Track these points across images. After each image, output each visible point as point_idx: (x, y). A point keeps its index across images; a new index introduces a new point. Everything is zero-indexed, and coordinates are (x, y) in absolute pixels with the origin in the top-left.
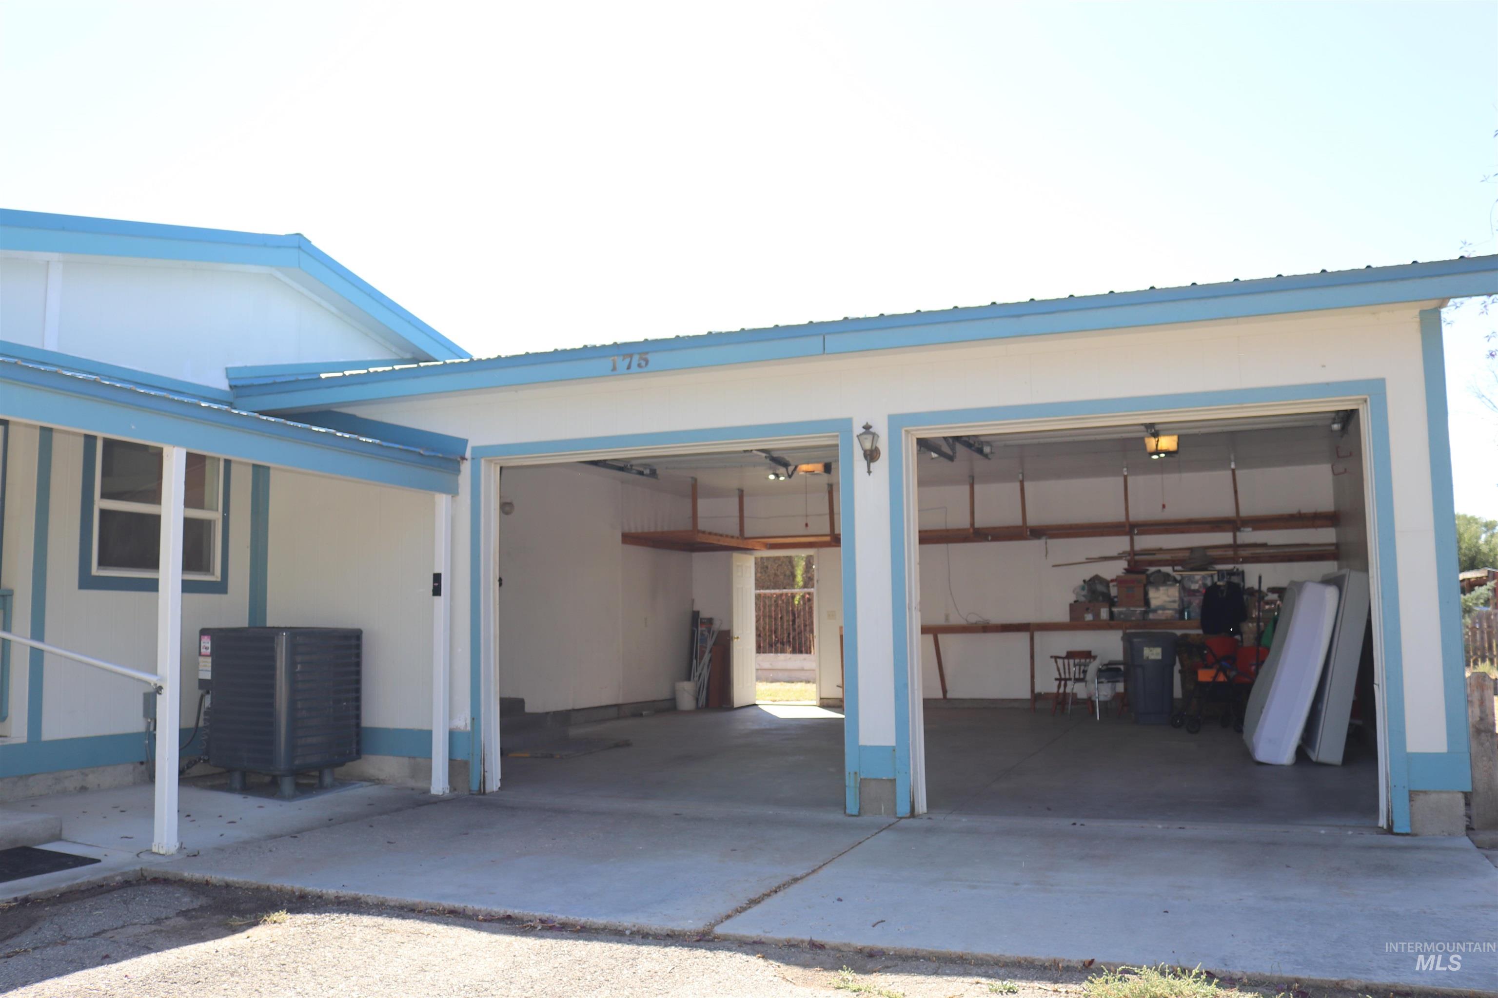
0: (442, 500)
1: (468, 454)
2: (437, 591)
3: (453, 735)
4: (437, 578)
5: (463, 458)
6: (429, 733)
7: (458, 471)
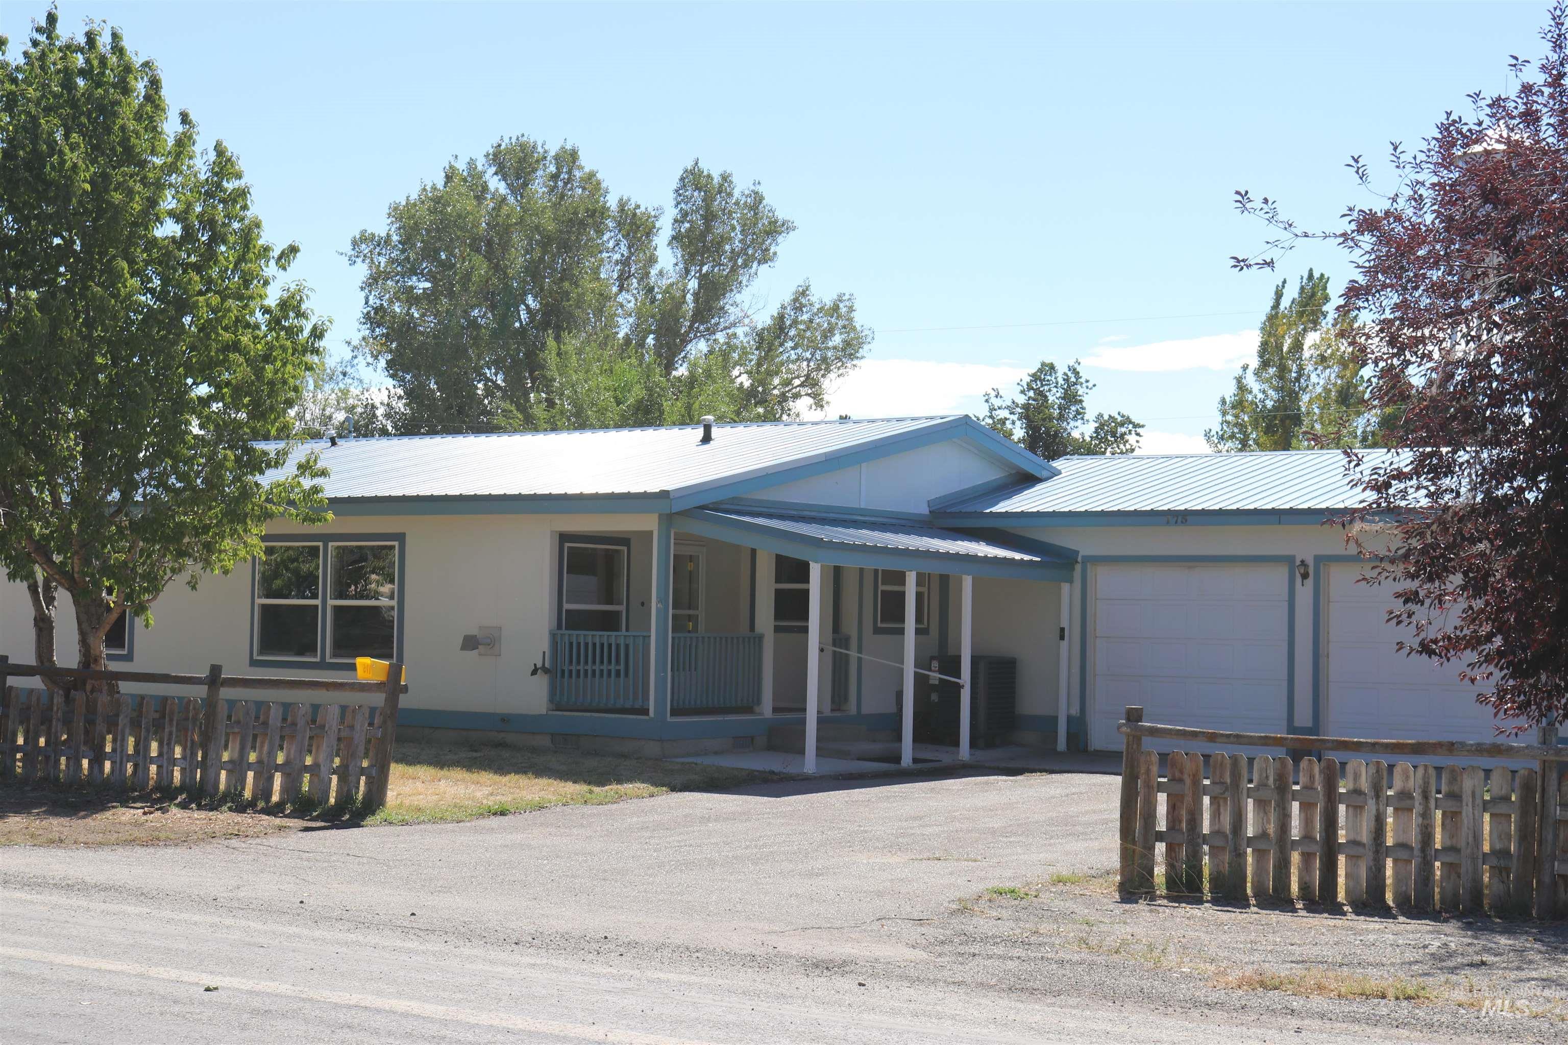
0: (1065, 587)
1: (1079, 559)
2: (1062, 638)
3: (1069, 719)
4: (1062, 630)
5: (1077, 562)
6: (1057, 717)
7: (1073, 569)
